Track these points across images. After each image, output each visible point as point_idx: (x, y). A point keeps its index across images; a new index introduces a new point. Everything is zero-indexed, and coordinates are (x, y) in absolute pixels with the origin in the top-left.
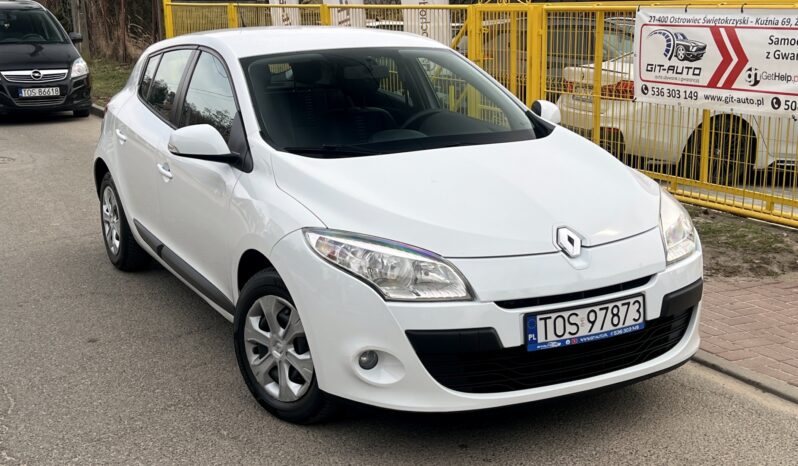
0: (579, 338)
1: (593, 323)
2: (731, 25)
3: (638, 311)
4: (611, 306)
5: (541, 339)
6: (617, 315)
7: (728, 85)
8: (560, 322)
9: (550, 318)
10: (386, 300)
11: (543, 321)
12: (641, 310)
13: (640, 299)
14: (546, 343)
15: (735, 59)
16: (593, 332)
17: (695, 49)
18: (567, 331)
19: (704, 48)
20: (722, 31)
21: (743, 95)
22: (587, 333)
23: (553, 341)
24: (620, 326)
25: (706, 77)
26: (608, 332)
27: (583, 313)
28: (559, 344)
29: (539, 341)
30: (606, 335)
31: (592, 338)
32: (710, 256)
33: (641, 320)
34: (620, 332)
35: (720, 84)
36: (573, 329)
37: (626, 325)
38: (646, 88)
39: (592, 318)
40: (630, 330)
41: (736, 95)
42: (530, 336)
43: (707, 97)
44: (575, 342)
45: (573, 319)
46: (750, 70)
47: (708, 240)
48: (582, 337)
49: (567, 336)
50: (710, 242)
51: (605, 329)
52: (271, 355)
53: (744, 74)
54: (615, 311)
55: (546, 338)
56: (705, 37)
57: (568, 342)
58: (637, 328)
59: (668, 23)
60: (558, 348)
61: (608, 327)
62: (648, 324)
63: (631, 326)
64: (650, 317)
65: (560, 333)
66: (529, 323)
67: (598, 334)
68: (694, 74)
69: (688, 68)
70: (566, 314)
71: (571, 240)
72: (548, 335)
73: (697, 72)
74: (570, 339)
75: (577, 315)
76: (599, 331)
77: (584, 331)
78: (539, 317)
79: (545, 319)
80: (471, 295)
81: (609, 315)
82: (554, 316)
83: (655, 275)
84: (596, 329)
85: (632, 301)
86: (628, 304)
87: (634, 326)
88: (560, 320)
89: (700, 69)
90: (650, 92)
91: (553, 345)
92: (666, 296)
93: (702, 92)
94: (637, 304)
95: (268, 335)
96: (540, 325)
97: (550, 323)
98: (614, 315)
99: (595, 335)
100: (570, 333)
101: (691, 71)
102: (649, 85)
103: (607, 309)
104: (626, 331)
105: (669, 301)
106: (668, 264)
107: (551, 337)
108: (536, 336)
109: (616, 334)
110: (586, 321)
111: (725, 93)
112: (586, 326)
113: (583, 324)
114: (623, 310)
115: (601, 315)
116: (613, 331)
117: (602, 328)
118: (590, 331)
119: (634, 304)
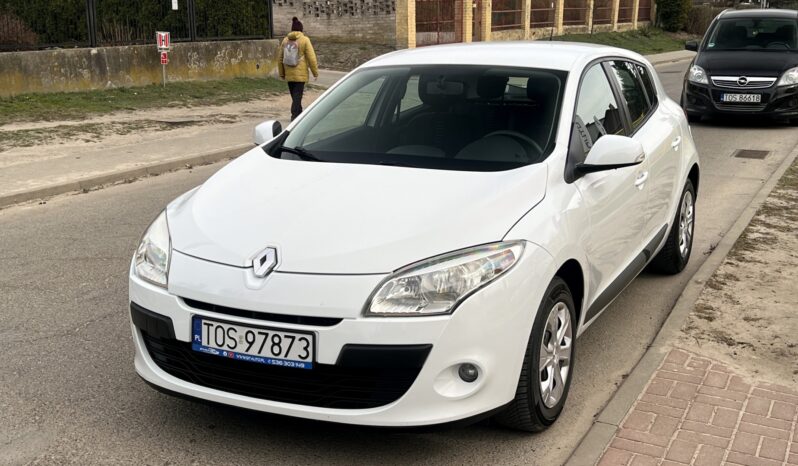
0: (235, 353)
1: (251, 344)
3: (306, 349)
4: (271, 333)
5: (204, 343)
6: (278, 344)
8: (220, 331)
9: (212, 325)
11: (206, 327)
12: (310, 349)
13: (310, 338)
14: (207, 348)
16: (250, 353)
18: (226, 343)
22: (243, 351)
23: (212, 348)
24: (282, 356)
26: (266, 359)
27: (242, 331)
28: (217, 353)
30: (263, 360)
31: (248, 358)
33: (310, 360)
34: (280, 363)
36: (229, 342)
37: (288, 358)
39: (250, 339)
40: (293, 365)
42: (196, 337)
44: (231, 356)
45: (231, 333)
48: (239, 354)
49: (225, 348)
51: (262, 354)
54: (276, 340)
55: (208, 343)
57: (225, 354)
58: (303, 366)
61: (267, 353)
62: (317, 367)
63: (295, 362)
64: (322, 359)
65: (220, 341)
66: (196, 321)
67: (254, 357)
70: (226, 327)
72: (212, 341)
74: (227, 352)
75: (236, 331)
76: (256, 354)
77: (241, 348)
78: (204, 321)
79: (209, 325)
80: (168, 286)
81: (269, 343)
82: (216, 324)
83: (343, 320)
84: (254, 351)
85: (298, 336)
86: (293, 338)
87: (299, 362)
91: (213, 352)
92: (347, 345)
94: (304, 343)
96: (204, 329)
97: (212, 329)
98: (274, 344)
99: (251, 356)
100: (228, 346)
103: (267, 335)
104: (286, 364)
107: (213, 344)
108: (201, 339)
109: (274, 363)
110: (244, 340)
112: (240, 344)
113: (241, 342)
114: (286, 343)
115: (260, 339)
116: (271, 359)
117: (259, 352)
118: (247, 350)
119: (300, 340)
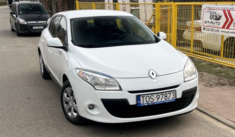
0: (154, 103)
1: (158, 98)
2: (229, 9)
3: (174, 95)
4: (164, 94)
5: (142, 102)
6: (166, 96)
7: (228, 28)
8: (148, 98)
9: (145, 96)
10: (95, 90)
11: (142, 97)
12: (175, 95)
13: (174, 92)
14: (143, 104)
15: (230, 20)
16: (158, 101)
17: (218, 17)
18: (150, 101)
19: (221, 16)
20: (226, 11)
21: (232, 31)
22: (156, 101)
23: (145, 103)
24: (168, 100)
25: (221, 25)
26: (163, 101)
27: (155, 95)
28: (147, 104)
29: (141, 103)
30: (163, 102)
31: (158, 103)
32: (217, 80)
33: (175, 98)
34: (167, 102)
35: (225, 27)
36: (152, 100)
37: (170, 99)
38: (205, 28)
39: (158, 97)
40: (171, 101)
41: (230, 31)
42: (138, 102)
43: (222, 31)
45: (152, 97)
46: (234, 23)
47: (218, 75)
48: (155, 103)
49: (150, 102)
50: (219, 76)
51: (162, 101)
52: (69, 104)
53: (232, 24)
54: (166, 95)
55: (143, 103)
56: (221, 13)
57: (150, 104)
58: (173, 100)
59: (211, 9)
60: (147, 105)
61: (163, 100)
62: (177, 99)
63: (171, 100)
64: (178, 97)
65: (148, 101)
66: (138, 98)
67: (160, 102)
68: (218, 24)
69: (217, 22)
70: (150, 96)
71: (153, 74)
72: (144, 102)
73: (219, 23)
74: (151, 103)
75: (153, 96)
76: (160, 101)
77: (155, 101)
78: (141, 96)
79: (143, 97)
80: (121, 89)
81: (164, 96)
82: (146, 96)
83: (180, 85)
84: (160, 100)
85: (171, 92)
86: (170, 93)
88: (148, 97)
89: (220, 23)
90: (206, 29)
91: (145, 105)
92: (183, 92)
93: (220, 30)
94: (173, 94)
95: (68, 98)
96: (141, 98)
97: (145, 98)
98: (165, 96)
100: (151, 101)
101: (217, 23)
102: (206, 27)
103: (163, 94)
104: (169, 101)
105: (184, 93)
106: (185, 82)
107: (145, 102)
108: (140, 102)
109: (166, 102)
110: (156, 98)
111: (227, 30)
112: (156, 99)
113: (155, 99)
114: (168, 95)
115: (161, 96)
116: (165, 101)
117: (161, 100)
118: (157, 101)
119: (172, 93)
